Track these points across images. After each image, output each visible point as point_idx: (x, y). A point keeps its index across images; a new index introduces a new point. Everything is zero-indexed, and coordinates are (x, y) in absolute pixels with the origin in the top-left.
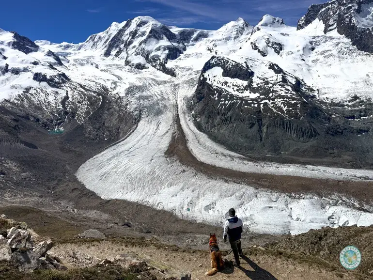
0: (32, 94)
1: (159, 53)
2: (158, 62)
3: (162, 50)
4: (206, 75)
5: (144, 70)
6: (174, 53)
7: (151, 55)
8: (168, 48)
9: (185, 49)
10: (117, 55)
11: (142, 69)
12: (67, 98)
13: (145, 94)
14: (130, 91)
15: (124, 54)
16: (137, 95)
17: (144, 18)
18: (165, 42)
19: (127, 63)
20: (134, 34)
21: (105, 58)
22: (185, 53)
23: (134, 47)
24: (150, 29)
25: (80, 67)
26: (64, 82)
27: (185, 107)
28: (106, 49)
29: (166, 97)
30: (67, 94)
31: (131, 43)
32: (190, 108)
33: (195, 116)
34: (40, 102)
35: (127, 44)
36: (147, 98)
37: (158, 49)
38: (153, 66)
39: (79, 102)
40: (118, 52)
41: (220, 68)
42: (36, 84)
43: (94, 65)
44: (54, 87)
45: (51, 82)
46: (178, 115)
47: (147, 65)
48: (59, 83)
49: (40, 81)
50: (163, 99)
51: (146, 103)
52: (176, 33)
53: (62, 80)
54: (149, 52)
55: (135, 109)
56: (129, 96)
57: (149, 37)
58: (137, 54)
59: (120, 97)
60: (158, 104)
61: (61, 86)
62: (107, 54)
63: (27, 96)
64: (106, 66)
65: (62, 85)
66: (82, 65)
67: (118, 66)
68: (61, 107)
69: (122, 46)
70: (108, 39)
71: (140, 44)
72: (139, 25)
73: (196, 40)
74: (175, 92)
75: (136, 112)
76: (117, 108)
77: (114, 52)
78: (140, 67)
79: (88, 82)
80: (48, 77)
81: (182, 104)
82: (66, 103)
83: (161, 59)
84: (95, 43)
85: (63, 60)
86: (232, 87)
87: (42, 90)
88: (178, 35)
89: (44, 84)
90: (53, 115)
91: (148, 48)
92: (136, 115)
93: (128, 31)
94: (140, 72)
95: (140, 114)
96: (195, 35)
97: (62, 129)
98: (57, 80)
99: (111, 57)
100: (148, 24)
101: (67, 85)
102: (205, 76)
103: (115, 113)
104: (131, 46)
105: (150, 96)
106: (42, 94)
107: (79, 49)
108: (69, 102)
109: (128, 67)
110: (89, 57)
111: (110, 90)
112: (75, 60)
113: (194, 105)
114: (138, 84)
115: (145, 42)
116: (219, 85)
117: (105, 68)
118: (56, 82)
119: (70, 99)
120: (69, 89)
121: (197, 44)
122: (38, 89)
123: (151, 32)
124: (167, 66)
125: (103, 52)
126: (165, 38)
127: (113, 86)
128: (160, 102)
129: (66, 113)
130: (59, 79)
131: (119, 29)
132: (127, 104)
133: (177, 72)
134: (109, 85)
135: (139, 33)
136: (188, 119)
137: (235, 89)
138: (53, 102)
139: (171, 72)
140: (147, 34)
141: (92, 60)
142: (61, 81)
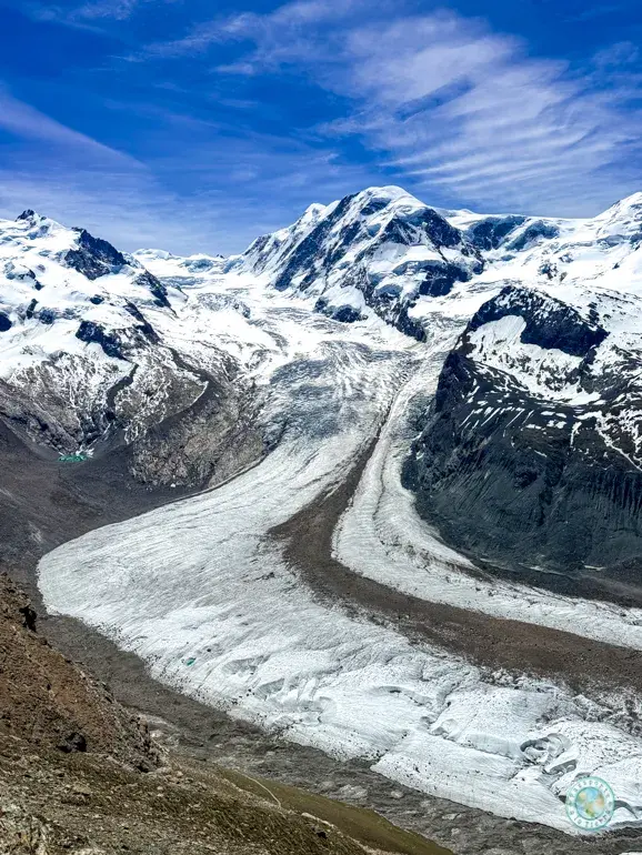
0: (59, 370)
1: (399, 281)
2: (395, 302)
3: (410, 272)
4: (475, 338)
5: (356, 323)
6: (440, 281)
7: (380, 286)
8: (429, 267)
9: (479, 270)
10: (303, 287)
11: (351, 321)
12: (128, 381)
13: (318, 382)
14: (284, 374)
15: (318, 284)
16: (296, 386)
17: (380, 193)
18: (423, 252)
19: (321, 304)
20: (350, 234)
21: (276, 292)
22: (476, 279)
23: (343, 267)
24: (390, 217)
25: (205, 312)
26: (140, 344)
27: (403, 422)
28: (281, 271)
29: (367, 393)
30: (133, 372)
31: (339, 255)
32: (416, 424)
33: (415, 448)
34: (68, 387)
35: (332, 258)
36: (317, 392)
37: (400, 271)
38: (380, 314)
39: (148, 393)
40: (306, 279)
41: (521, 319)
42: (77, 347)
43: (241, 309)
44: (113, 356)
45: (111, 345)
46: (375, 441)
47: (366, 311)
48: (127, 347)
49: (89, 340)
50: (359, 396)
51: (306, 405)
52: (464, 228)
53: (139, 339)
54: (376, 279)
55: (274, 420)
56: (279, 385)
57: (384, 239)
58: (347, 283)
59: (254, 386)
60: (337, 408)
61: (128, 354)
62: (283, 283)
63: (46, 371)
64: (269, 312)
65: (134, 351)
66: (212, 307)
67: (295, 314)
68: (103, 402)
69: (318, 264)
70: (291, 247)
71: (359, 258)
72: (366, 211)
73: (519, 245)
74: (397, 383)
75: (276, 427)
76: (235, 412)
77: (297, 280)
78: (347, 315)
79: (199, 347)
80: (106, 333)
81: (400, 413)
82: (121, 392)
83: (402, 295)
84: (262, 256)
85: (174, 295)
86: (537, 372)
87: (84, 361)
88: (466, 233)
89: (95, 347)
90: (83, 418)
91: (375, 267)
92: (273, 433)
93: (337, 228)
94: (343, 329)
95: (284, 431)
96: (518, 232)
97: (90, 453)
98: (124, 339)
99: (289, 291)
100: (390, 206)
101: (145, 353)
102: (472, 341)
103: (225, 424)
104: (338, 264)
105: (329, 388)
106: (80, 370)
107: (226, 271)
108: (125, 392)
109: (319, 315)
110: (238, 291)
111: (243, 368)
112: (201, 298)
113: (430, 417)
114: (316, 356)
115: (370, 252)
116: (503, 367)
117: (264, 317)
118: (120, 345)
119: (133, 386)
120: (143, 363)
121: (521, 256)
122: (77, 360)
123: (390, 227)
124: (413, 313)
125: (274, 277)
126: (426, 240)
127: (256, 359)
128: (345, 404)
129: (110, 416)
130: (130, 338)
131: (320, 220)
132: (262, 406)
133: (432, 329)
134: (244, 357)
135: (364, 230)
136: (396, 451)
137: (543, 379)
138: (95, 390)
139: (416, 331)
140: (382, 230)
141: (242, 298)
142: (133, 342)
